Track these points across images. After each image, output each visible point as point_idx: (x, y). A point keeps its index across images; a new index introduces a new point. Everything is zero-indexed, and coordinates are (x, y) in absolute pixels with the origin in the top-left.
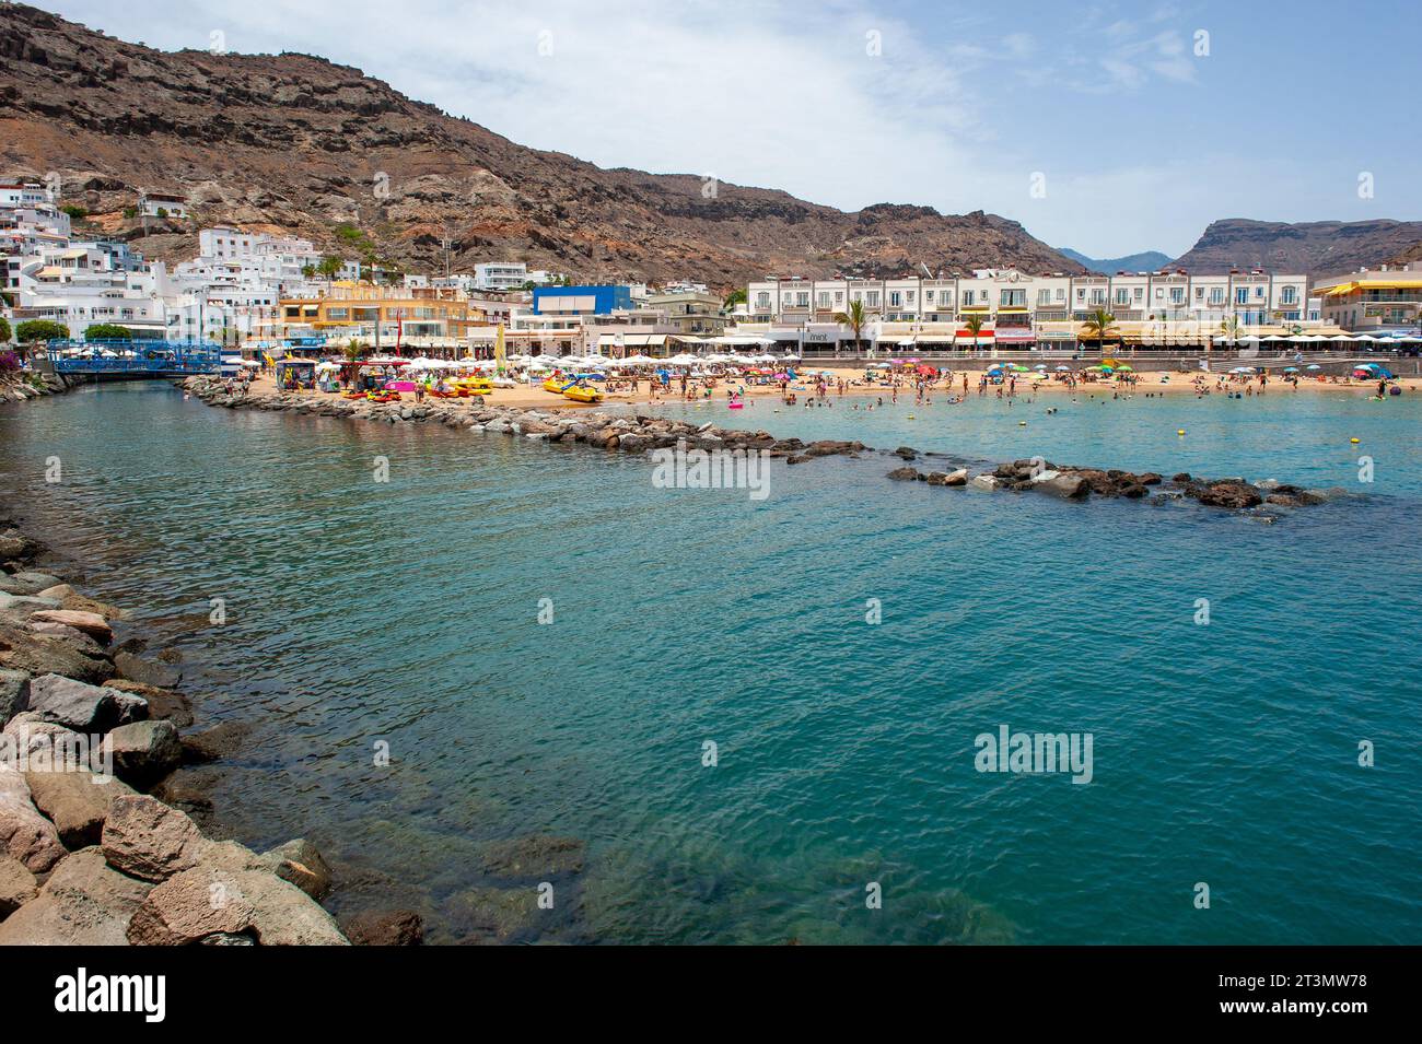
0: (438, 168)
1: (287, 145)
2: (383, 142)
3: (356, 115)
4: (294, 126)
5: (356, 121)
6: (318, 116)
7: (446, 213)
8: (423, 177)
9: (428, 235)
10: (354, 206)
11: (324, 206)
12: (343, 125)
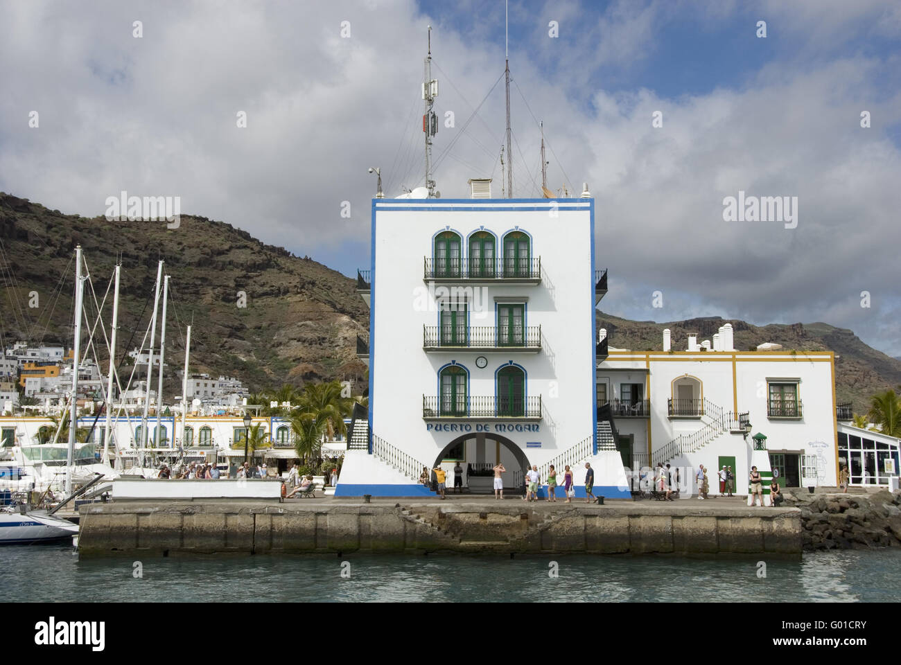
0: (311, 315)
1: (194, 298)
2: (265, 294)
3: (244, 272)
4: (200, 282)
5: (245, 277)
6: (215, 273)
7: (321, 353)
8: (300, 324)
9: (312, 372)
10: (251, 348)
11: (230, 348)
12: (235, 280)
